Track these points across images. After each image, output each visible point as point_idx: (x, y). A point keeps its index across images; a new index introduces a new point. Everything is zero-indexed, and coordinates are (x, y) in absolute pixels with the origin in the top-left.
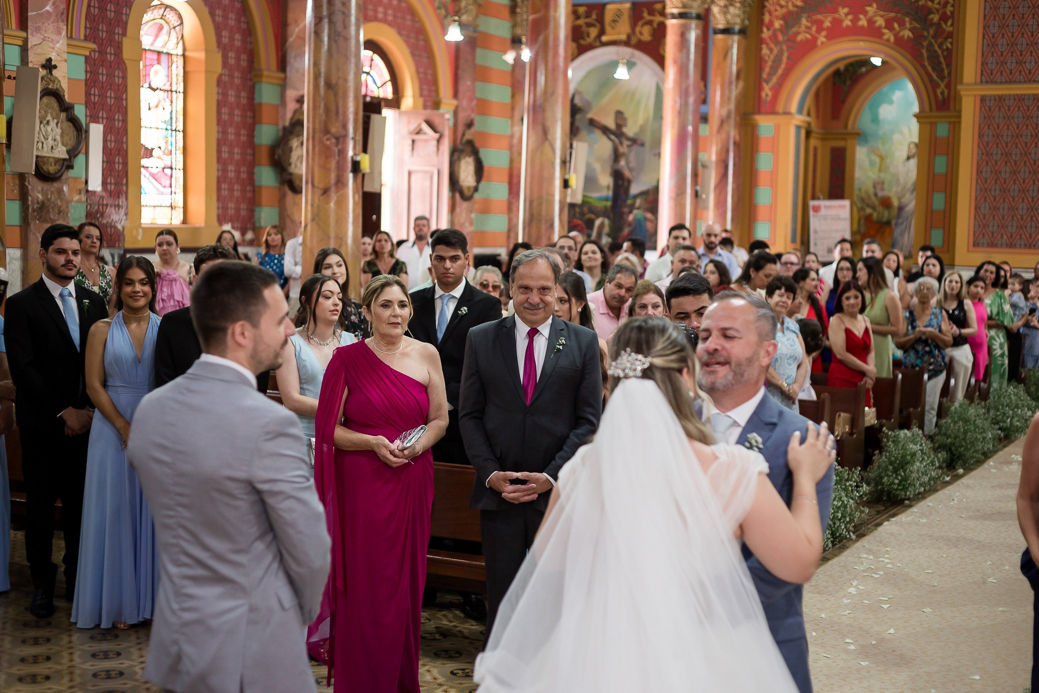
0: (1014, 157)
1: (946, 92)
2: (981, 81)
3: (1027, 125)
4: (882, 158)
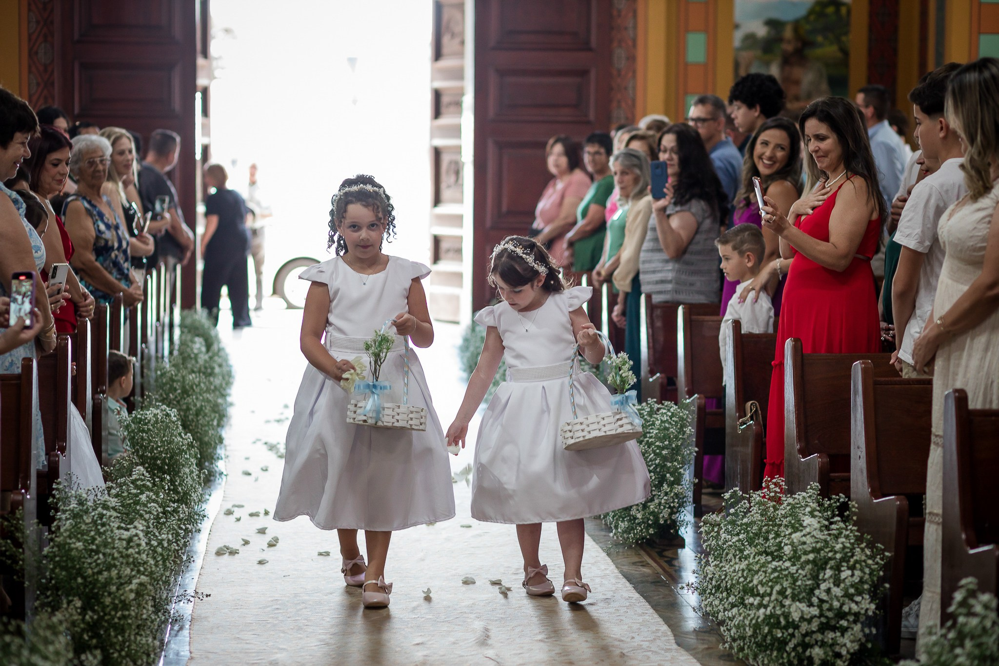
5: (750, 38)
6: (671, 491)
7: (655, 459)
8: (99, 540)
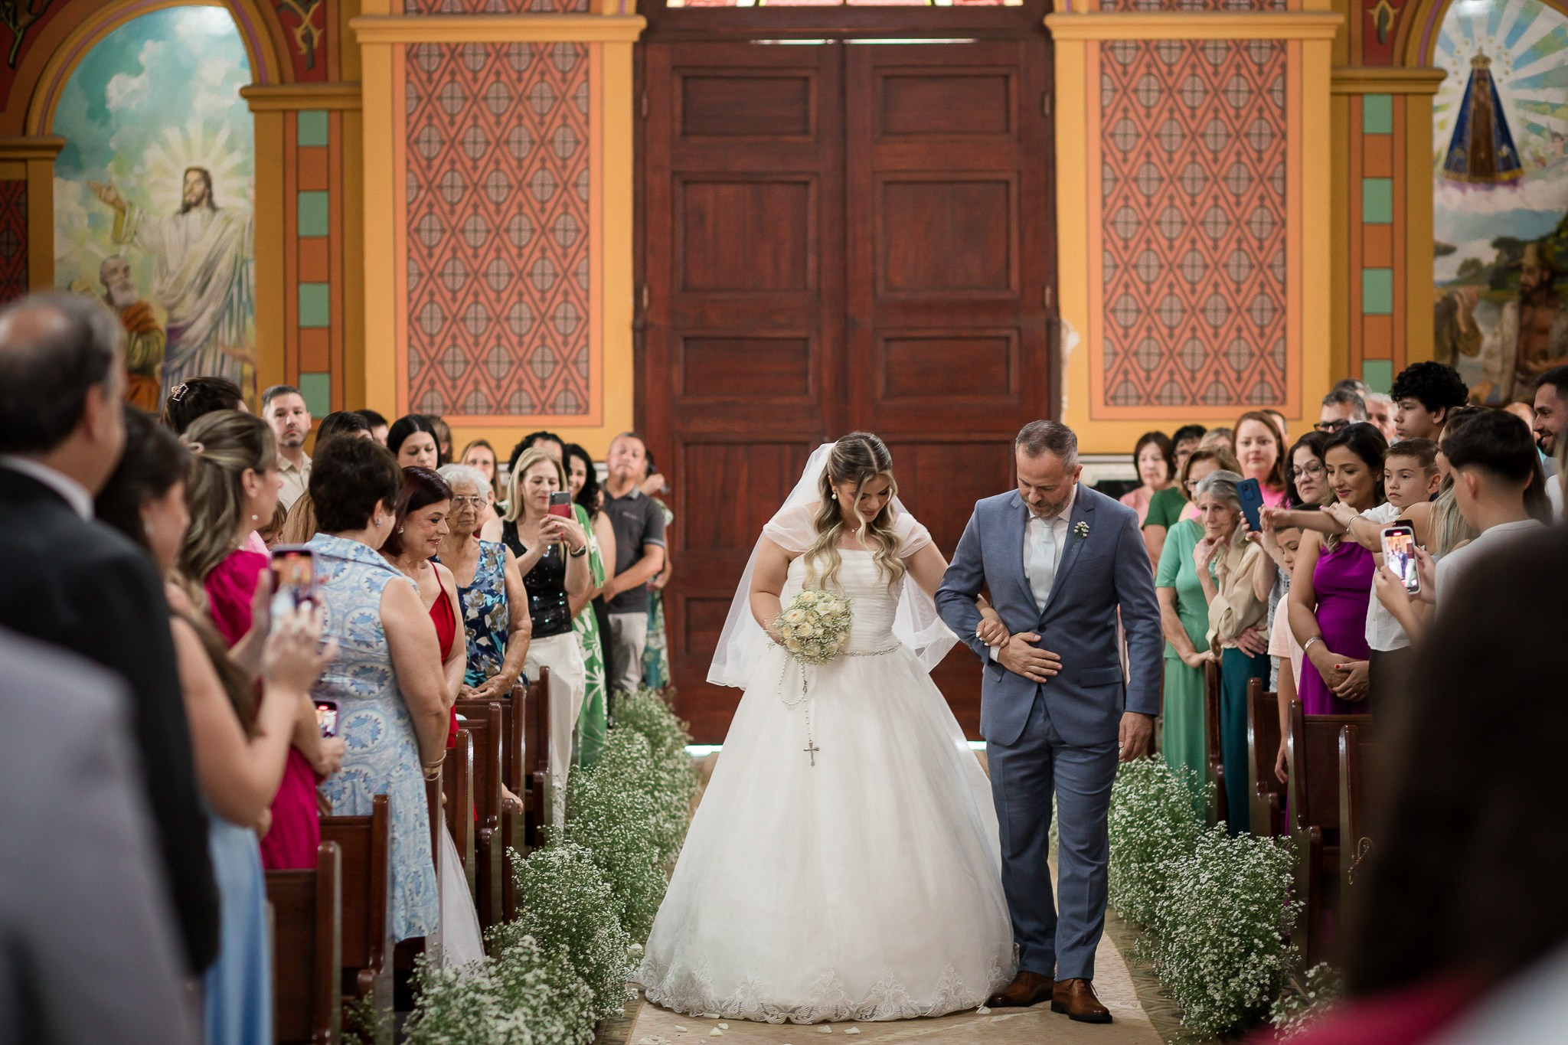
0: (492, 192)
1: (316, 34)
2: (406, 12)
3: (520, 117)
4: (121, 208)
5: (1471, 267)
6: (1260, 962)
7: (1241, 919)
8: (469, 1033)
